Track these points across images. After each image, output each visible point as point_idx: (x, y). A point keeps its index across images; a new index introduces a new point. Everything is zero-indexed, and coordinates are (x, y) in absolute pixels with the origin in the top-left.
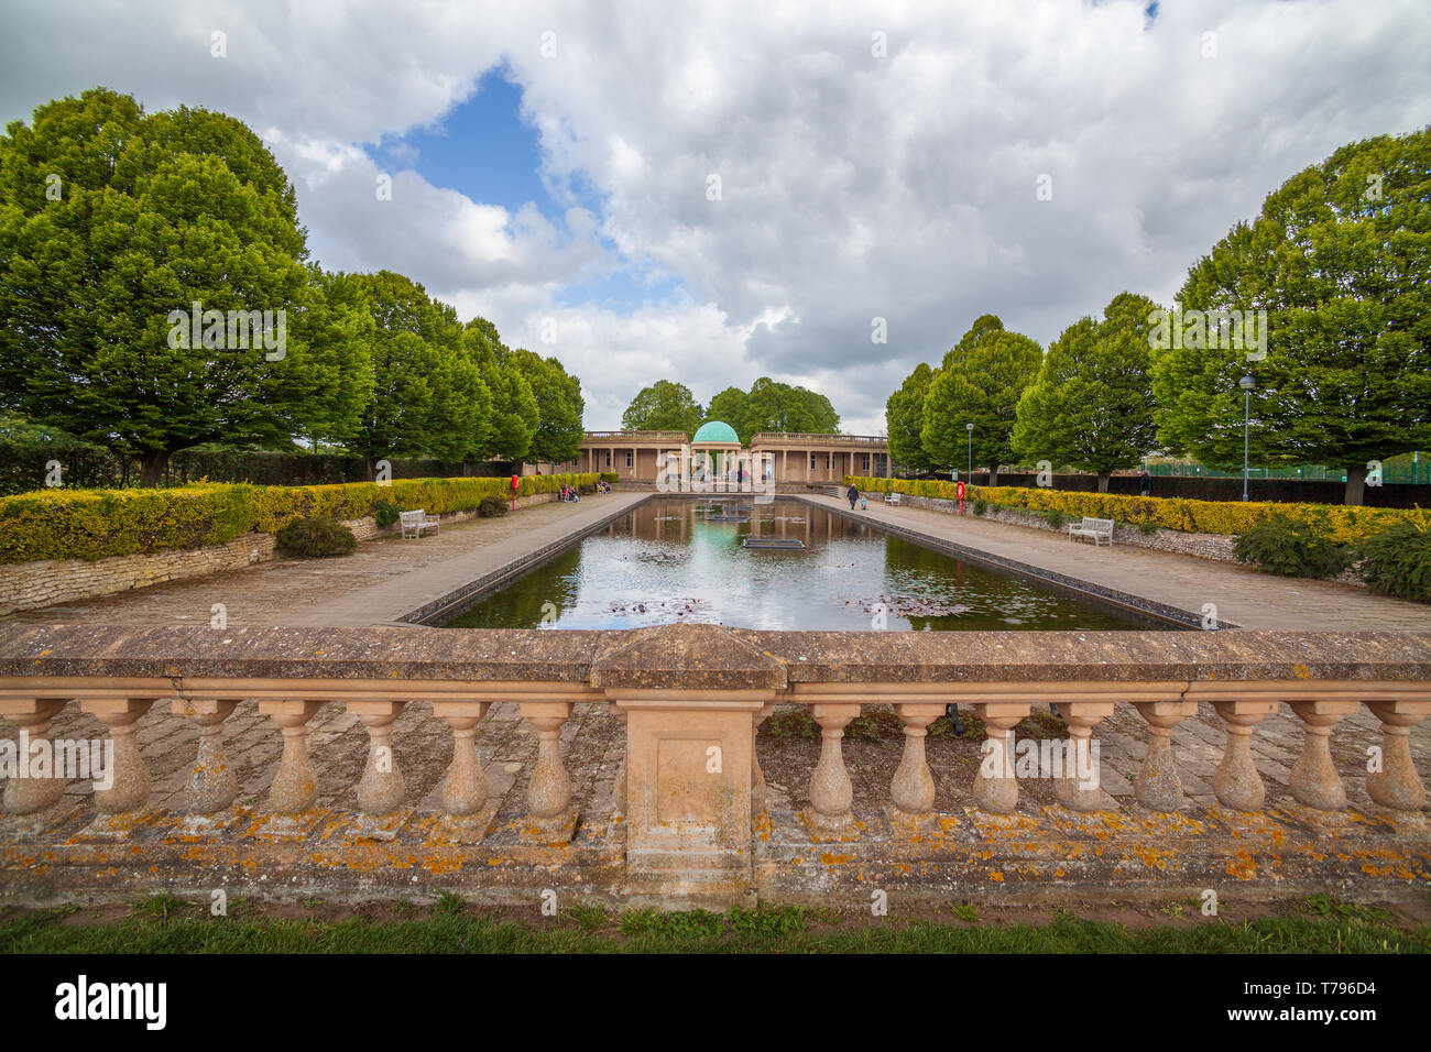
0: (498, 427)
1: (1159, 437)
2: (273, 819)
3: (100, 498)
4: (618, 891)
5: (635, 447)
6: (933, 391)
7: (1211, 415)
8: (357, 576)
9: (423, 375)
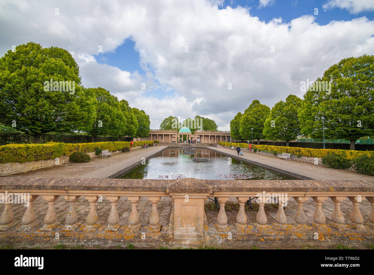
0: (127, 128)
1: (301, 132)
2: (87, 226)
3: (25, 146)
4: (172, 243)
5: (163, 134)
6: (242, 119)
7: (314, 126)
8: (91, 168)
9: (108, 114)
